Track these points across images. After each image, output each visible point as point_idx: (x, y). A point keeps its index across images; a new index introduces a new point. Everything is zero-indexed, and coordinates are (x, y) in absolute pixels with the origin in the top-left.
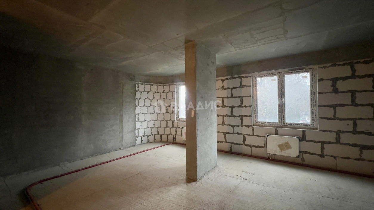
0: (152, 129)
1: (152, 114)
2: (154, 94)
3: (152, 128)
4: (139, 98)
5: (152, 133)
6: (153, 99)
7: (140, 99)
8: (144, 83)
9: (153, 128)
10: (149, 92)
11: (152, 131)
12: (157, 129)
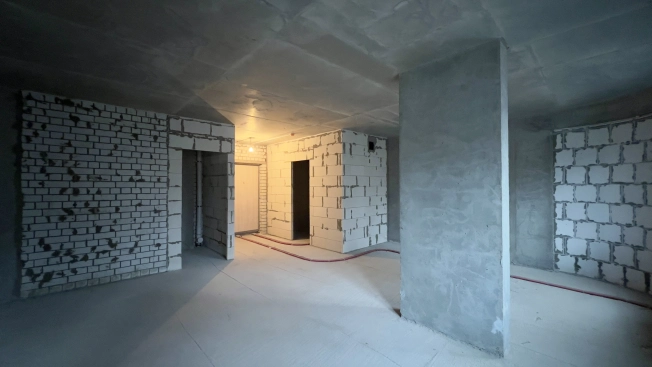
0: (616, 248)
1: (614, 208)
2: (622, 149)
3: (613, 246)
4: (566, 165)
5: (615, 258)
6: (616, 165)
7: (569, 167)
8: (584, 127)
9: (618, 244)
10: (604, 146)
11: (615, 254)
12: (631, 251)
